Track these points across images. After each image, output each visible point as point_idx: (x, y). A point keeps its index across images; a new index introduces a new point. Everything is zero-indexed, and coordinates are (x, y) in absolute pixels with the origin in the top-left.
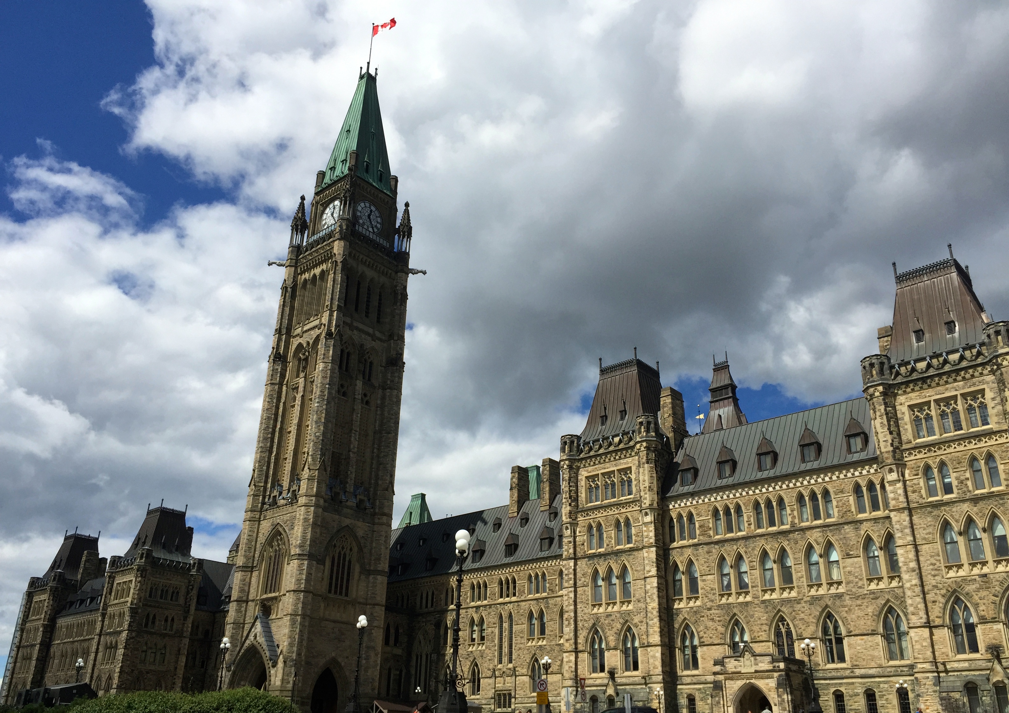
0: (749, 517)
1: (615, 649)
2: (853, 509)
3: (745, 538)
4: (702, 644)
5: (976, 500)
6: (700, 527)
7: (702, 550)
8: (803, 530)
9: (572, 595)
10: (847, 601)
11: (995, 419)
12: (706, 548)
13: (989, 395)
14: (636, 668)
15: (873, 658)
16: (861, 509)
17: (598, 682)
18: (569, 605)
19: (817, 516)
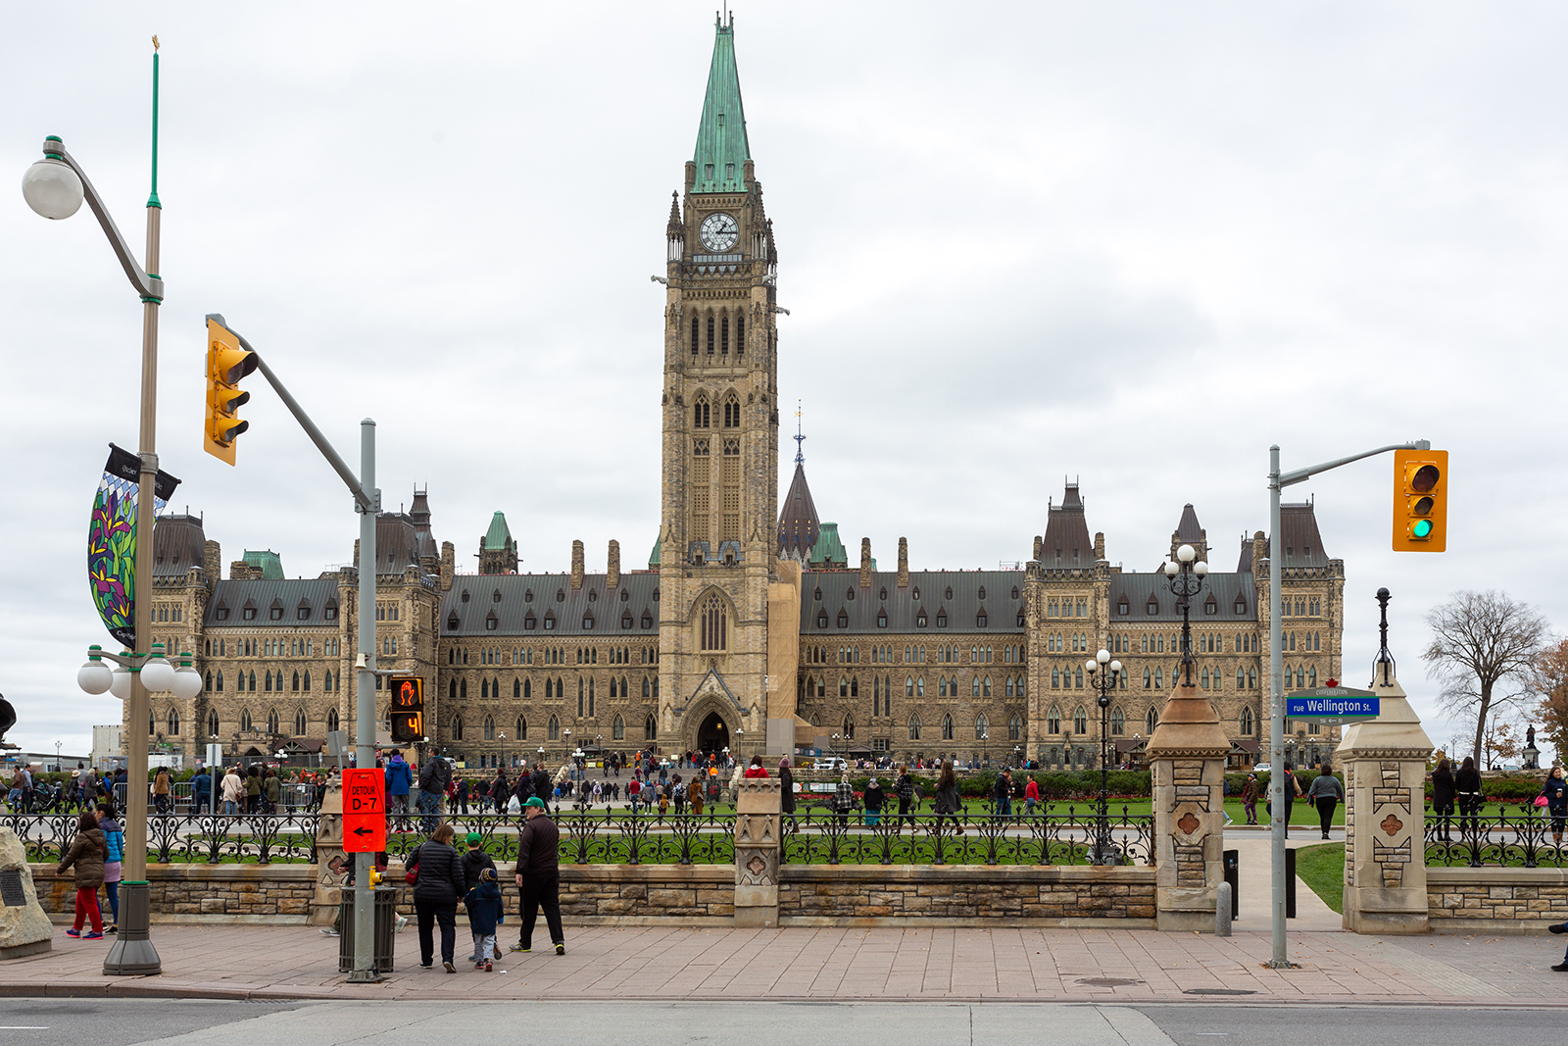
0: (1168, 644)
1: (1070, 719)
2: (1235, 649)
3: (1165, 657)
4: (1128, 719)
5: (1306, 656)
6: (1133, 645)
7: (1133, 661)
8: (1203, 657)
9: (1036, 682)
10: (1224, 700)
11: (1323, 613)
12: (1136, 660)
13: (1323, 599)
14: (1084, 732)
15: (1234, 733)
16: (1238, 650)
17: (1055, 739)
18: (1034, 688)
19: (1211, 650)
